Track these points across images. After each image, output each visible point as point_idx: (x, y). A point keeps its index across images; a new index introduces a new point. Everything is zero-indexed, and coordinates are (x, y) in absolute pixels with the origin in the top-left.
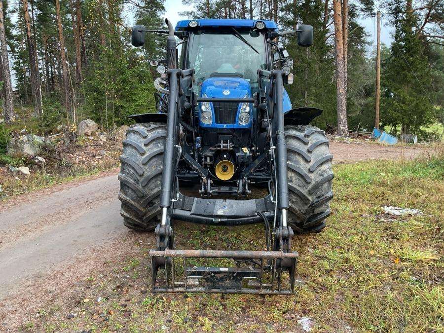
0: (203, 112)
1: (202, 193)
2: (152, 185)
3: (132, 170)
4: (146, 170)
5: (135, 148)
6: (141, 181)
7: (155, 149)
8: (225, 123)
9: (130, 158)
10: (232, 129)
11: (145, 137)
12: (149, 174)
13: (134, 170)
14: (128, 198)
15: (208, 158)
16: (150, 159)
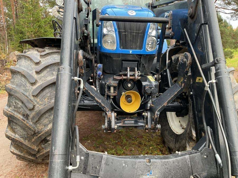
0: (105, 35)
1: (105, 129)
2: (45, 121)
3: (20, 104)
4: (38, 103)
5: (24, 77)
6: (31, 116)
7: (49, 77)
8: (131, 48)
9: (17, 89)
10: (138, 55)
11: (37, 64)
12: (41, 107)
13: (23, 103)
14: (17, 136)
15: (112, 89)
16: (43, 90)
